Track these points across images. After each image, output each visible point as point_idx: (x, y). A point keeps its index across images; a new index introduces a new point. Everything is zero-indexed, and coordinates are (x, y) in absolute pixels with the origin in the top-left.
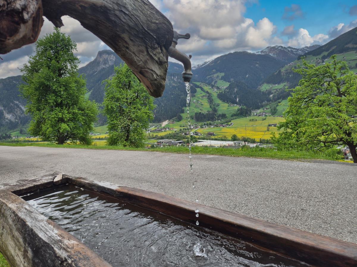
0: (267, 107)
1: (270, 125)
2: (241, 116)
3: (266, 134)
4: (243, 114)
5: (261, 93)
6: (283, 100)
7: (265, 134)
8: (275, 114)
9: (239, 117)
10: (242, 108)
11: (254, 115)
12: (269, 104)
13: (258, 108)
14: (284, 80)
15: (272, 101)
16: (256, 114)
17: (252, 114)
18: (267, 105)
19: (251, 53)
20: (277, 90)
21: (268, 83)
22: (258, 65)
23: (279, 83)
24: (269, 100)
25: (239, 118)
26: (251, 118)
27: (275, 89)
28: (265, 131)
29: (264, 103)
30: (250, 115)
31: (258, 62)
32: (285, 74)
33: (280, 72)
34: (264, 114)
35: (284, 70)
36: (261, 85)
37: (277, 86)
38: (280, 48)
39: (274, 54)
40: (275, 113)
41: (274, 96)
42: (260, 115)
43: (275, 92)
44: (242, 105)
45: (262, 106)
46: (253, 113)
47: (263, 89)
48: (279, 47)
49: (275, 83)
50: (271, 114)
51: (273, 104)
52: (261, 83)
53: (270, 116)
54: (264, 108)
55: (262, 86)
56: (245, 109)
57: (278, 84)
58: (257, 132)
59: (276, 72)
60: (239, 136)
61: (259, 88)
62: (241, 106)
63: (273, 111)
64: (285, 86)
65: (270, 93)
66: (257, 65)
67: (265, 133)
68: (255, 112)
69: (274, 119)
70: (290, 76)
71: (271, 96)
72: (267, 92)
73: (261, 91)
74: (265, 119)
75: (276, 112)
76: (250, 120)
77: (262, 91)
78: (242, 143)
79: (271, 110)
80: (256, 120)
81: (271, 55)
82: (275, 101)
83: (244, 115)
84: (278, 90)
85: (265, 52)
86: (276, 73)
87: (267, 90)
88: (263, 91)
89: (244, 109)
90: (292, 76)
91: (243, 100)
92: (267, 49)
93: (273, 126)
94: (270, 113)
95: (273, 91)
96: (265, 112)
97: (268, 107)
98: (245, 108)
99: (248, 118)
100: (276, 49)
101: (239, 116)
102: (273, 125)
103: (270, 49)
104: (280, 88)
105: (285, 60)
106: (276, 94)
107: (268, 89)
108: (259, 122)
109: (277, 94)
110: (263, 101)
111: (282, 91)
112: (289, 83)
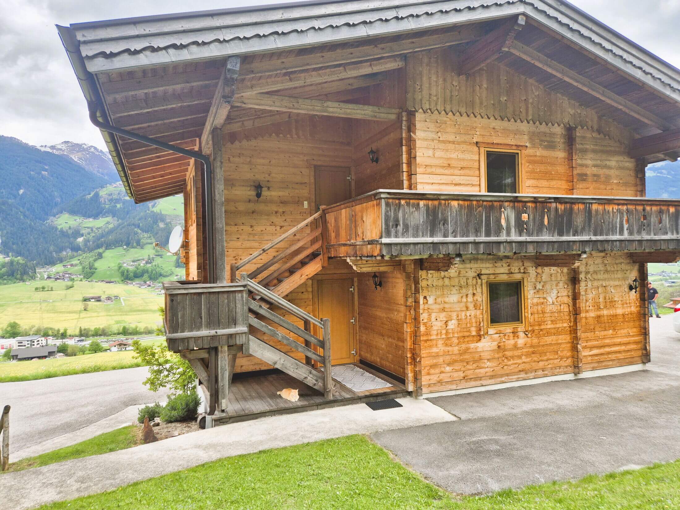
0: (74, 263)
1: (86, 300)
2: (10, 280)
3: (83, 318)
4: (15, 274)
5: (58, 233)
6: (107, 251)
7: (81, 317)
8: (91, 276)
9: (5, 281)
10: (12, 263)
11: (42, 279)
12: (77, 256)
13: (52, 263)
14: (106, 212)
15: (84, 252)
16: (48, 275)
17: (39, 276)
18: (72, 257)
19: (27, 144)
20: (92, 230)
21: (73, 212)
22: (46, 173)
23: (96, 216)
24: (76, 249)
25: (5, 284)
26: (38, 283)
27: (88, 228)
28: (80, 312)
29: (64, 253)
30: (33, 278)
31: (46, 167)
32: (106, 201)
33: (97, 195)
34: (67, 275)
35: (105, 193)
36: (57, 216)
37: (91, 223)
38: (92, 150)
39: (80, 159)
40: (93, 274)
41: (86, 241)
42: (59, 279)
43: (89, 234)
44: (10, 254)
45: (61, 261)
46: (40, 273)
47: (61, 225)
48: (89, 147)
49: (87, 215)
50: (82, 277)
51: (88, 257)
52: (55, 211)
53: (81, 280)
54: (65, 263)
55: (59, 217)
56: (22, 264)
57: (94, 219)
58: (61, 315)
59: (89, 194)
60: (24, 324)
61: (52, 222)
62: (8, 256)
63: (88, 270)
64: (108, 223)
65: (77, 233)
66: (43, 172)
67: (79, 316)
68: (45, 272)
69: (92, 287)
70: (118, 206)
71: (80, 240)
72: (70, 232)
73: (57, 228)
74: (71, 287)
75: (94, 272)
76: (37, 289)
77: (59, 227)
78: (38, 341)
79: (84, 268)
80: (52, 288)
81: (73, 158)
82: (91, 250)
83: (19, 276)
84: (94, 229)
85: (61, 149)
86: (89, 197)
87: (70, 228)
88: (62, 228)
89: (18, 263)
90: (121, 208)
91: (13, 244)
92: (63, 145)
93: (93, 300)
94: (80, 275)
95: (83, 231)
96: (69, 272)
97: (75, 261)
98: (21, 262)
99: (30, 285)
100: (84, 150)
101: (5, 279)
102: (92, 298)
103: (71, 146)
104: (98, 226)
105: (102, 174)
106: (91, 238)
107: (72, 226)
108: (59, 292)
109: (93, 237)
110: (61, 249)
111: (102, 233)
112: (116, 218)
